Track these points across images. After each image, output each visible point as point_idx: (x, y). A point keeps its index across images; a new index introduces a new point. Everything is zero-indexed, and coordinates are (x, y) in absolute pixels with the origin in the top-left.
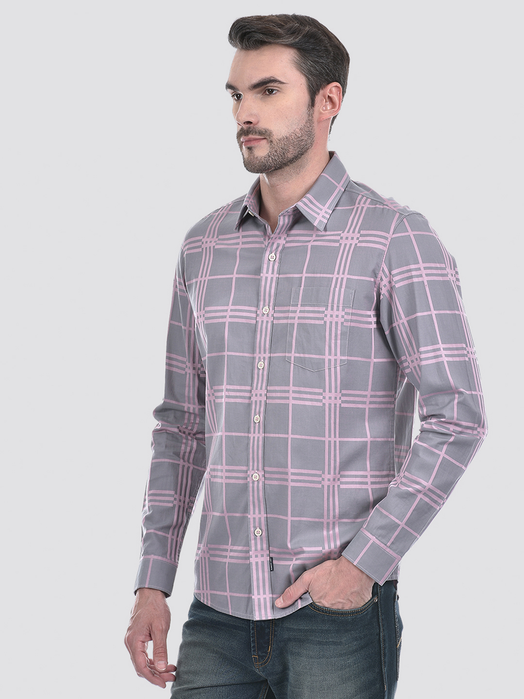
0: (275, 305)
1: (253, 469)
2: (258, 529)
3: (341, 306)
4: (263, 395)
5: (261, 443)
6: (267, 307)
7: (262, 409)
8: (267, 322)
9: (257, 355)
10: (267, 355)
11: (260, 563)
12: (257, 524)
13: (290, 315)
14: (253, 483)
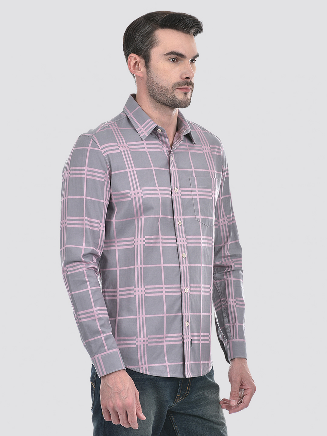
1: (185, 286)
2: (187, 322)
3: (217, 188)
4: (185, 241)
5: (188, 270)
7: (186, 249)
8: (178, 197)
9: (176, 217)
11: (187, 343)
12: (187, 319)
13: (193, 193)
14: (185, 294)
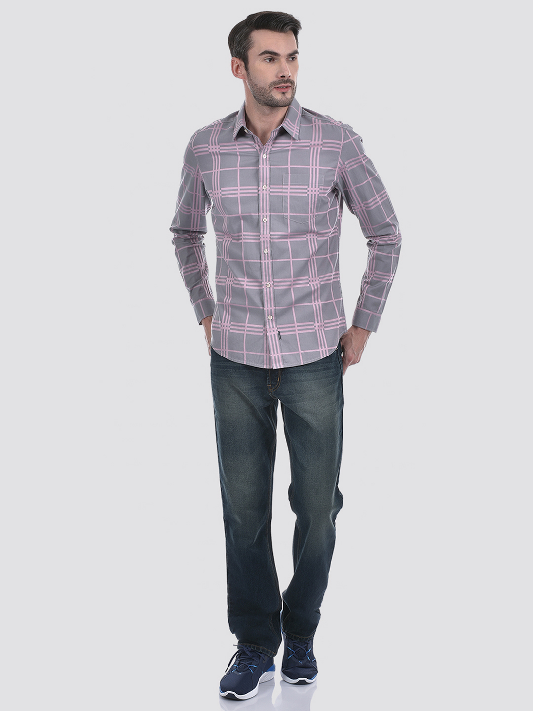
0: (270, 184)
1: (266, 281)
2: (270, 316)
3: (317, 184)
4: (268, 237)
5: (270, 266)
6: (265, 185)
7: (269, 245)
8: (266, 194)
9: (261, 214)
10: (268, 214)
11: (273, 336)
12: (270, 313)
13: (283, 190)
14: (266, 289)
